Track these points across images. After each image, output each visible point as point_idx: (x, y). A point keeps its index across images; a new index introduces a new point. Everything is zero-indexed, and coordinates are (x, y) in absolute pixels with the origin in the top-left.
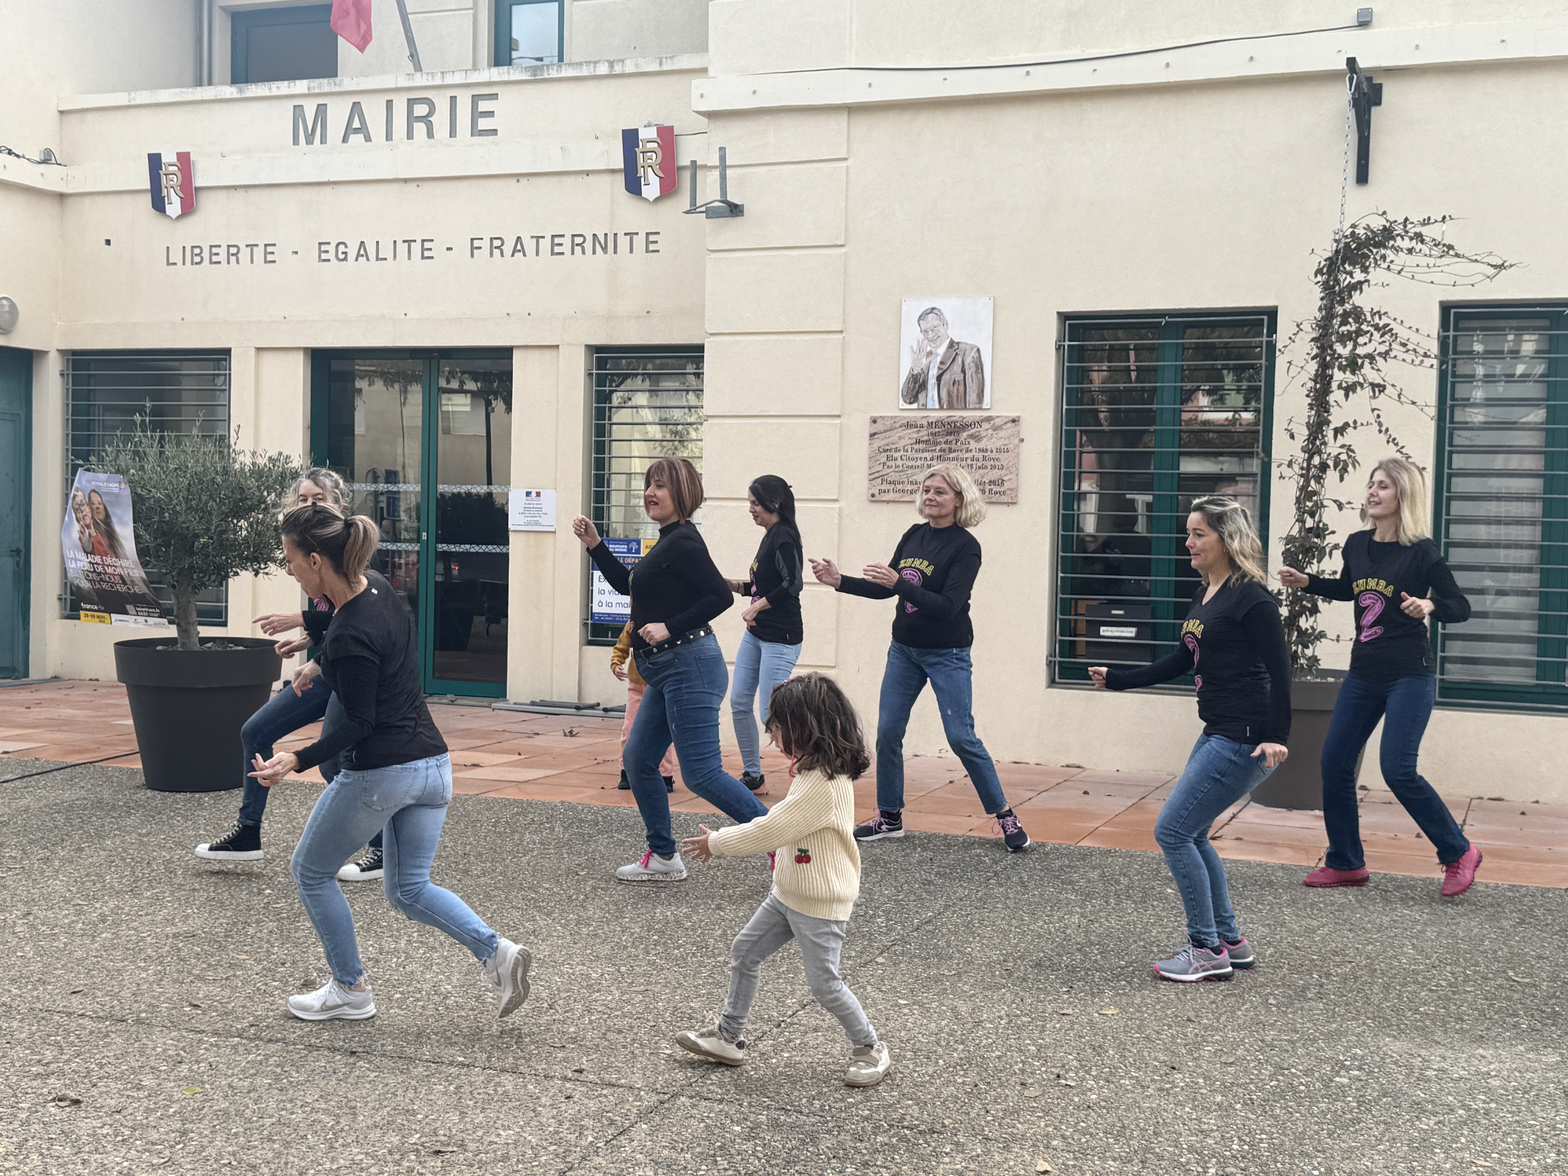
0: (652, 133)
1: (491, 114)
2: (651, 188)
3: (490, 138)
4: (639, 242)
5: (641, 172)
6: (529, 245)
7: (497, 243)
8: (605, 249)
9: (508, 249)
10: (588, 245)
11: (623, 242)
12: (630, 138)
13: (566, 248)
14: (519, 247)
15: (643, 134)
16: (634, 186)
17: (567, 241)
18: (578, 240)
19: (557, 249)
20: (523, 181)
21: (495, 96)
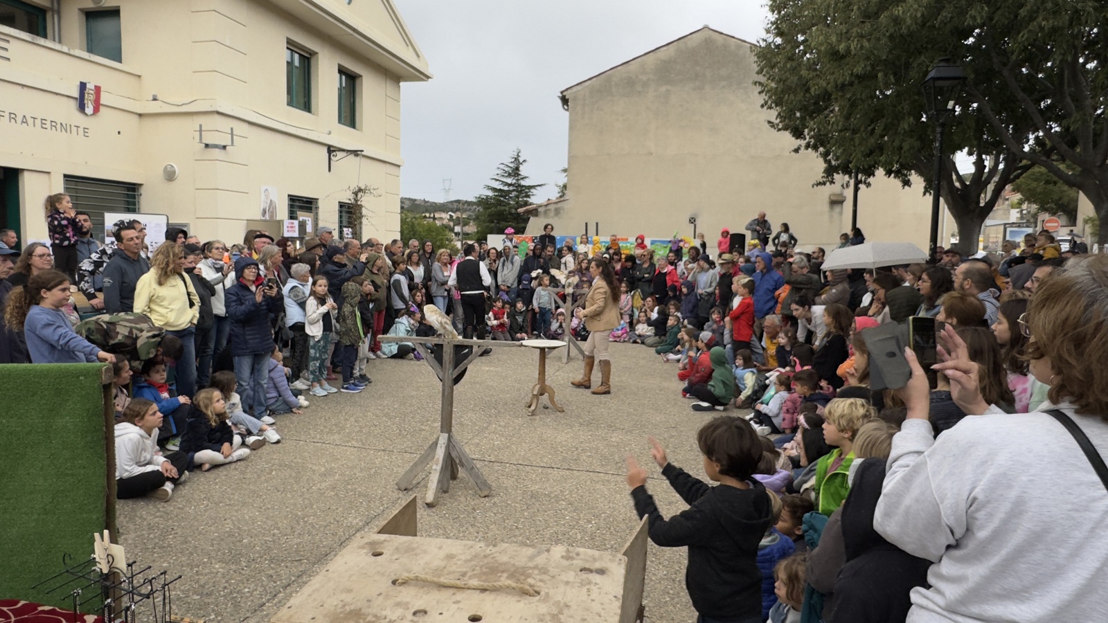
0: (93, 88)
1: (6, 50)
2: (89, 109)
3: (7, 62)
4: (81, 130)
5: (86, 102)
6: (30, 121)
7: (13, 116)
8: (66, 131)
9: (19, 119)
10: (59, 126)
11: (74, 129)
12: (83, 86)
13: (48, 126)
14: (24, 121)
15: (88, 86)
16: (82, 107)
17: (48, 123)
18: (54, 124)
19: (44, 126)
20: (25, 89)
21: (8, 41)
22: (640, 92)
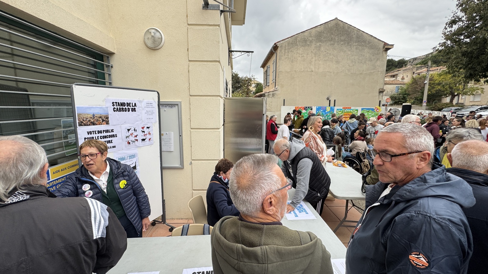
22: (309, 45)
